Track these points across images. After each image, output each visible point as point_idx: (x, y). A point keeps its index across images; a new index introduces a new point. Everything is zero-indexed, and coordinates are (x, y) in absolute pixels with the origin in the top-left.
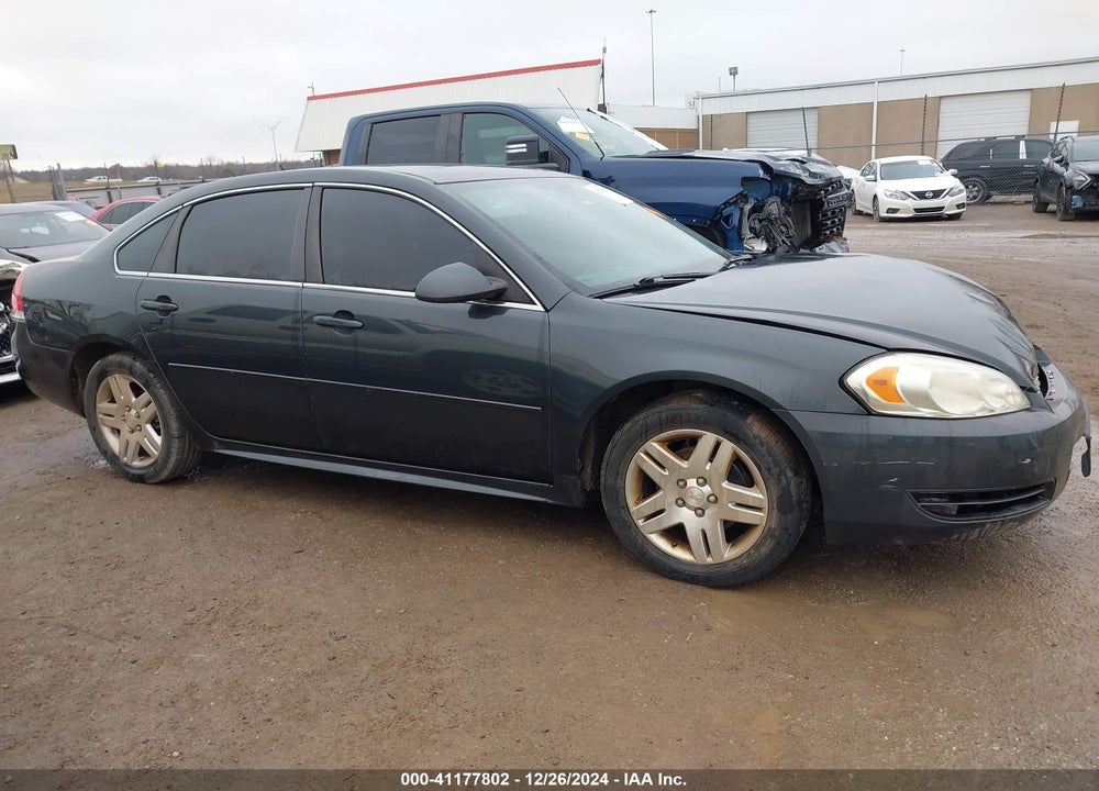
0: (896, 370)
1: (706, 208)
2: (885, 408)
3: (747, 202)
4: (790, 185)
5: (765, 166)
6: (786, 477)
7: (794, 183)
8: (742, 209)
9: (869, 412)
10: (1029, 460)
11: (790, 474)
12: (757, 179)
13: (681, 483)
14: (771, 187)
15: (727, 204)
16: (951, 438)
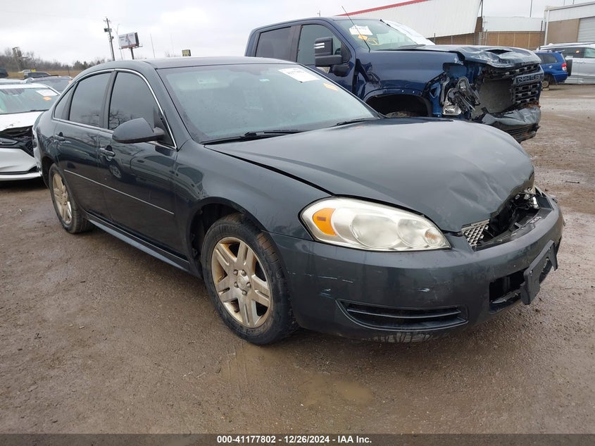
0: (332, 211)
1: (420, 84)
2: (323, 237)
3: (445, 81)
4: (480, 68)
5: (460, 56)
6: (276, 278)
7: (482, 67)
8: (442, 85)
9: (315, 240)
10: (428, 290)
11: (277, 276)
12: (453, 64)
13: (235, 272)
14: (468, 69)
15: (433, 81)
16: (365, 265)
